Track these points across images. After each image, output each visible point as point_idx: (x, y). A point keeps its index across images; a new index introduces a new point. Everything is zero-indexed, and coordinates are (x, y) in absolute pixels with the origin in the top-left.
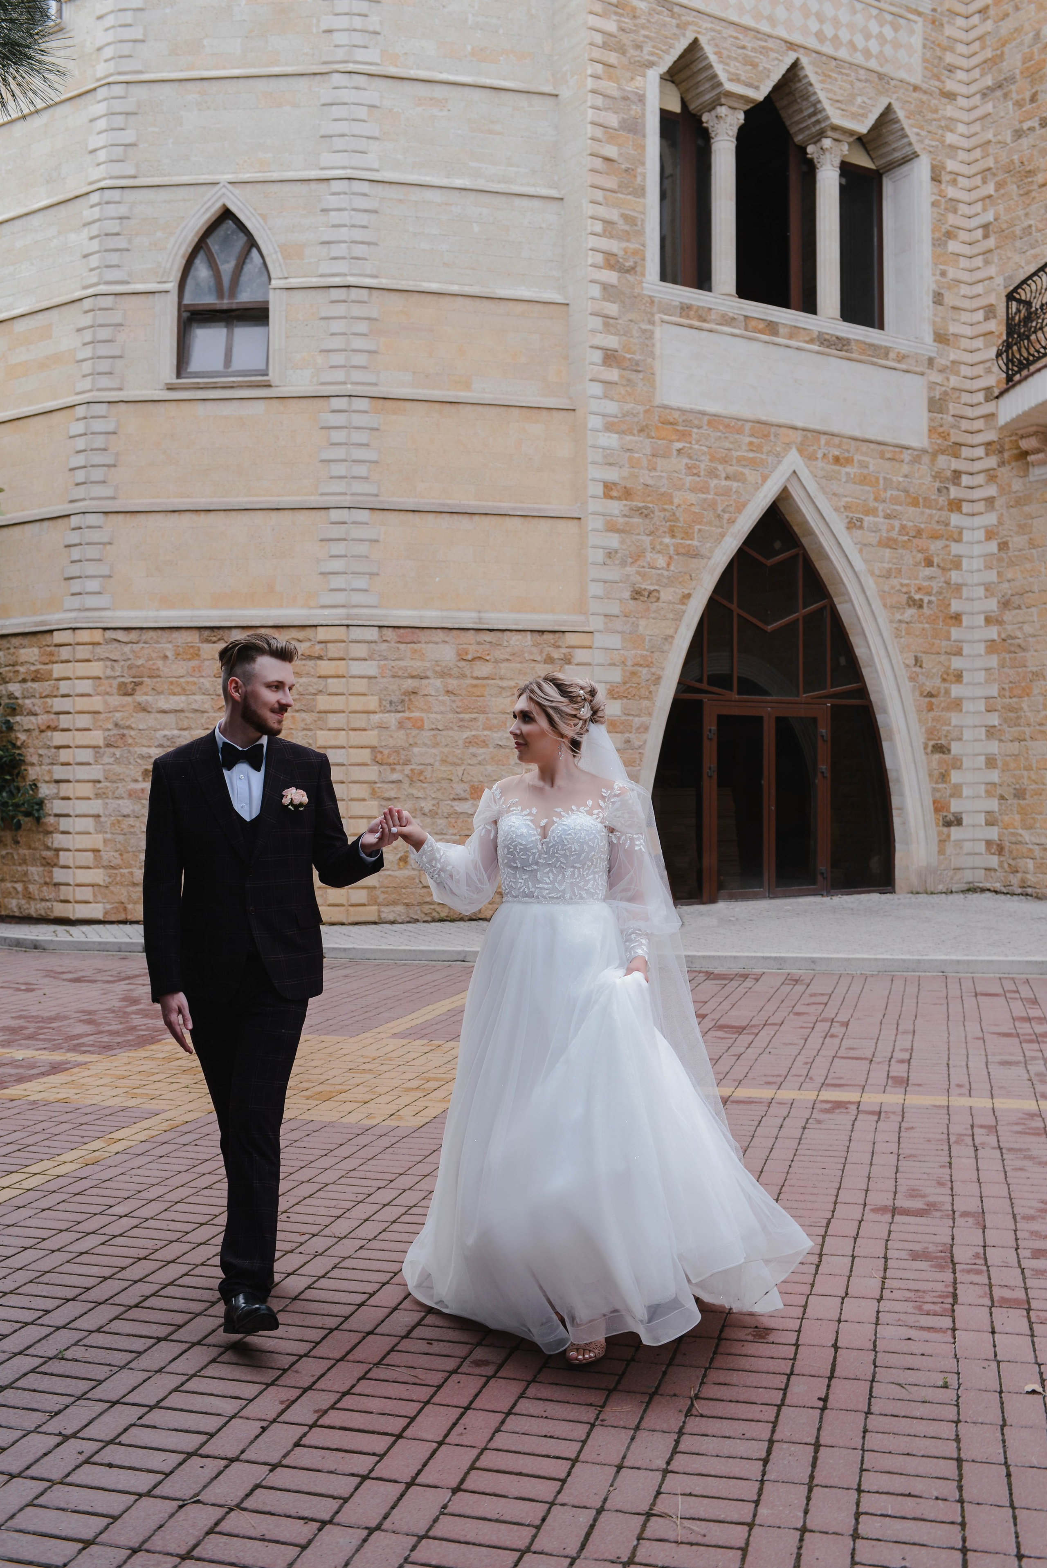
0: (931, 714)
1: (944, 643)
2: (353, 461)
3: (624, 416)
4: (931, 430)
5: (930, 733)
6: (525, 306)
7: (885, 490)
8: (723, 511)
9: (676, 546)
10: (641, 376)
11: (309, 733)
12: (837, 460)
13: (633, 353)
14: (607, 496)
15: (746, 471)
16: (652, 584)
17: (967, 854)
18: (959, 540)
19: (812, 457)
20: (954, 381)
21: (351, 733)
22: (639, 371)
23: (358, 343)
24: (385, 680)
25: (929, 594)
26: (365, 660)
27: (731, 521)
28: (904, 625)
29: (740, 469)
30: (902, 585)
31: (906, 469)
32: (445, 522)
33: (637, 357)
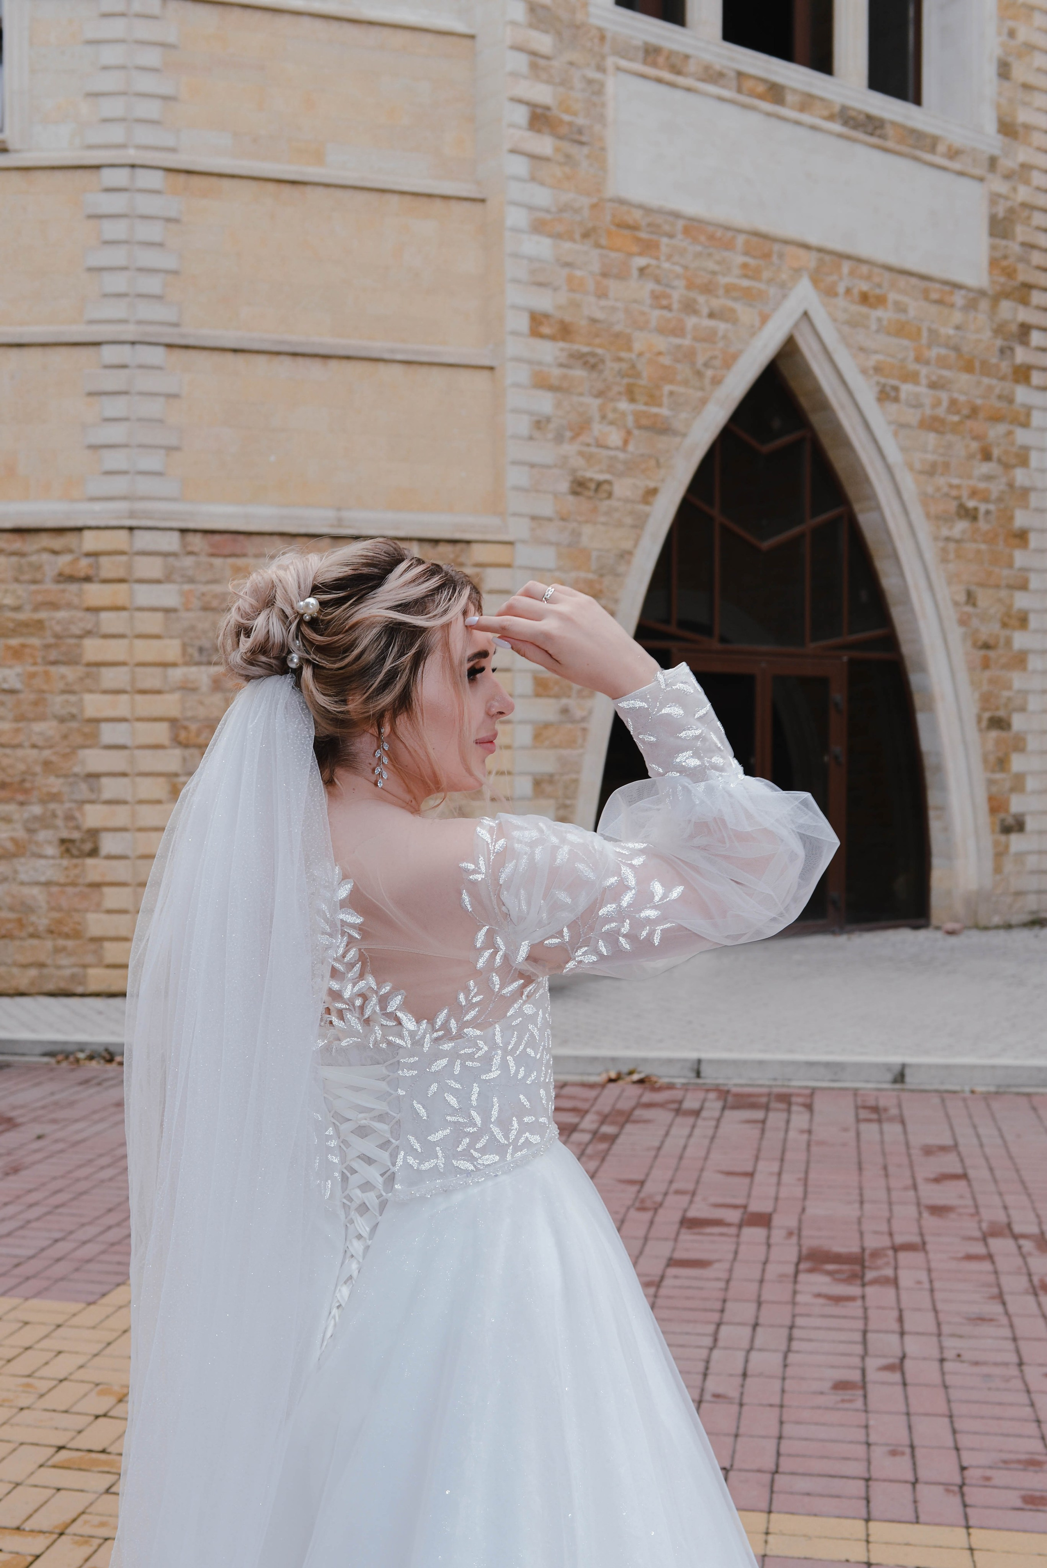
0: (987, 674)
1: (1006, 572)
2: (140, 270)
3: (561, 211)
4: (994, 263)
5: (986, 700)
6: (407, 36)
7: (929, 346)
8: (706, 365)
9: (637, 415)
10: (585, 150)
11: (72, 698)
12: (865, 298)
13: (575, 114)
14: (535, 333)
15: (738, 307)
16: (601, 471)
17: (1033, 872)
18: (1026, 425)
19: (830, 292)
20: (1023, 193)
21: (139, 698)
22: (582, 143)
23: (146, 83)
24: (190, 615)
25: (986, 500)
26: (158, 582)
27: (717, 382)
28: (952, 546)
29: (730, 303)
30: (951, 486)
31: (957, 317)
32: (285, 367)
33: (580, 121)
